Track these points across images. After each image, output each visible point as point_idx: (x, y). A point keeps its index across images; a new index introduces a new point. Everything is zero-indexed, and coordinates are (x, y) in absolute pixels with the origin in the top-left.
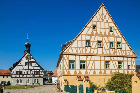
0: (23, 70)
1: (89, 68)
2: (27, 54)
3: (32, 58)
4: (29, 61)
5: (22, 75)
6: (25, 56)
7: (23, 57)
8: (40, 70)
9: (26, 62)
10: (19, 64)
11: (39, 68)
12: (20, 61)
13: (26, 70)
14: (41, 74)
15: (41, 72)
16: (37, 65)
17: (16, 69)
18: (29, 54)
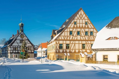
0: (18, 47)
1: (72, 48)
2: (21, 33)
3: (25, 36)
4: (23, 39)
5: (18, 50)
6: (20, 35)
7: (18, 36)
8: (31, 46)
9: (20, 40)
10: (15, 42)
11: (30, 45)
12: (16, 39)
13: (20, 46)
14: (32, 50)
15: (32, 48)
16: (29, 42)
17: (13, 46)
18: (23, 33)
